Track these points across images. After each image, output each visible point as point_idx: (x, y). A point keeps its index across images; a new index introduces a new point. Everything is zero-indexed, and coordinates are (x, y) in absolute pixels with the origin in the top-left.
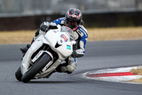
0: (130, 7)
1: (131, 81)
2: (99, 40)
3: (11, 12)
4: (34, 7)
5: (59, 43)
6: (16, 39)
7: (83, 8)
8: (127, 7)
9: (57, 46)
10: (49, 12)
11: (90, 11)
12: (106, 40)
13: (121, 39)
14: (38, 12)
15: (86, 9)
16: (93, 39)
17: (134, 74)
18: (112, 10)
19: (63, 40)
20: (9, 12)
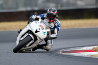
0: (92, 5)
1: (93, 56)
2: (70, 28)
3: (10, 9)
4: (26, 5)
5: (38, 30)
6: (14, 27)
7: (59, 6)
8: (90, 5)
9: (37, 32)
10: (36, 9)
11: (65, 8)
12: (76, 27)
13: (86, 27)
14: (29, 9)
15: (62, 6)
16: (67, 27)
17: (95, 51)
18: (80, 7)
19: (41, 28)
20: (9, 9)
